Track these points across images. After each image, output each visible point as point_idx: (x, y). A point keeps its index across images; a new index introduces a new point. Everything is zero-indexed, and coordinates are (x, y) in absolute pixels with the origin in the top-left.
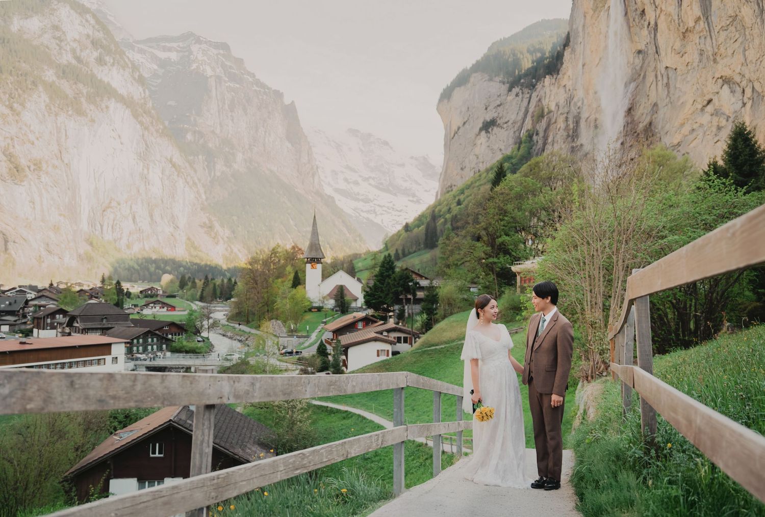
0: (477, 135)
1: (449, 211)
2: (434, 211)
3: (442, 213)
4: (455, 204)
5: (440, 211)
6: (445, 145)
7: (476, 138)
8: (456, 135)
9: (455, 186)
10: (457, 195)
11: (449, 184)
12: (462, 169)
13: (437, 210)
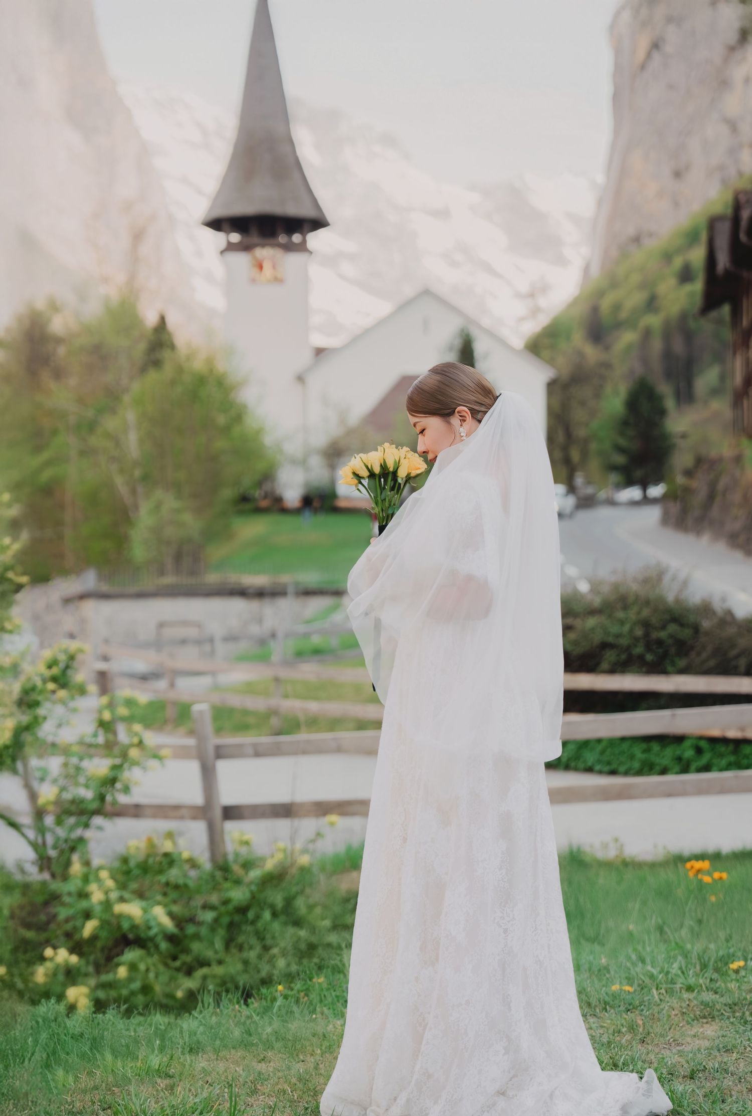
0: (732, 49)
1: (652, 304)
2: (595, 310)
3: (624, 315)
4: (672, 281)
5: (617, 307)
6: (616, 98)
7: (726, 60)
8: (656, 56)
9: (651, 235)
10: (679, 250)
11: (631, 231)
12: (677, 174)
13: (606, 304)
